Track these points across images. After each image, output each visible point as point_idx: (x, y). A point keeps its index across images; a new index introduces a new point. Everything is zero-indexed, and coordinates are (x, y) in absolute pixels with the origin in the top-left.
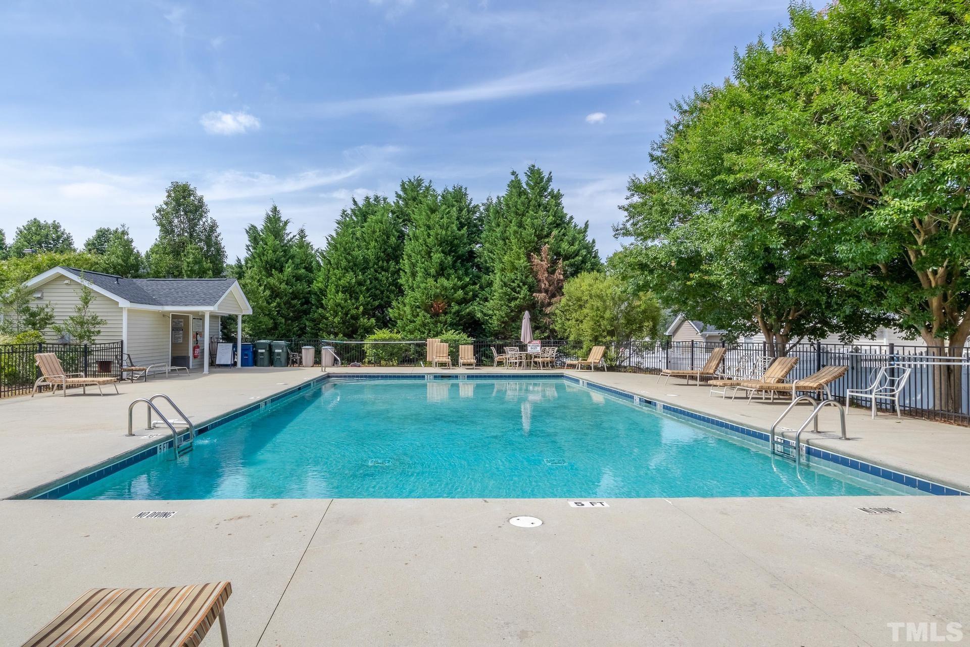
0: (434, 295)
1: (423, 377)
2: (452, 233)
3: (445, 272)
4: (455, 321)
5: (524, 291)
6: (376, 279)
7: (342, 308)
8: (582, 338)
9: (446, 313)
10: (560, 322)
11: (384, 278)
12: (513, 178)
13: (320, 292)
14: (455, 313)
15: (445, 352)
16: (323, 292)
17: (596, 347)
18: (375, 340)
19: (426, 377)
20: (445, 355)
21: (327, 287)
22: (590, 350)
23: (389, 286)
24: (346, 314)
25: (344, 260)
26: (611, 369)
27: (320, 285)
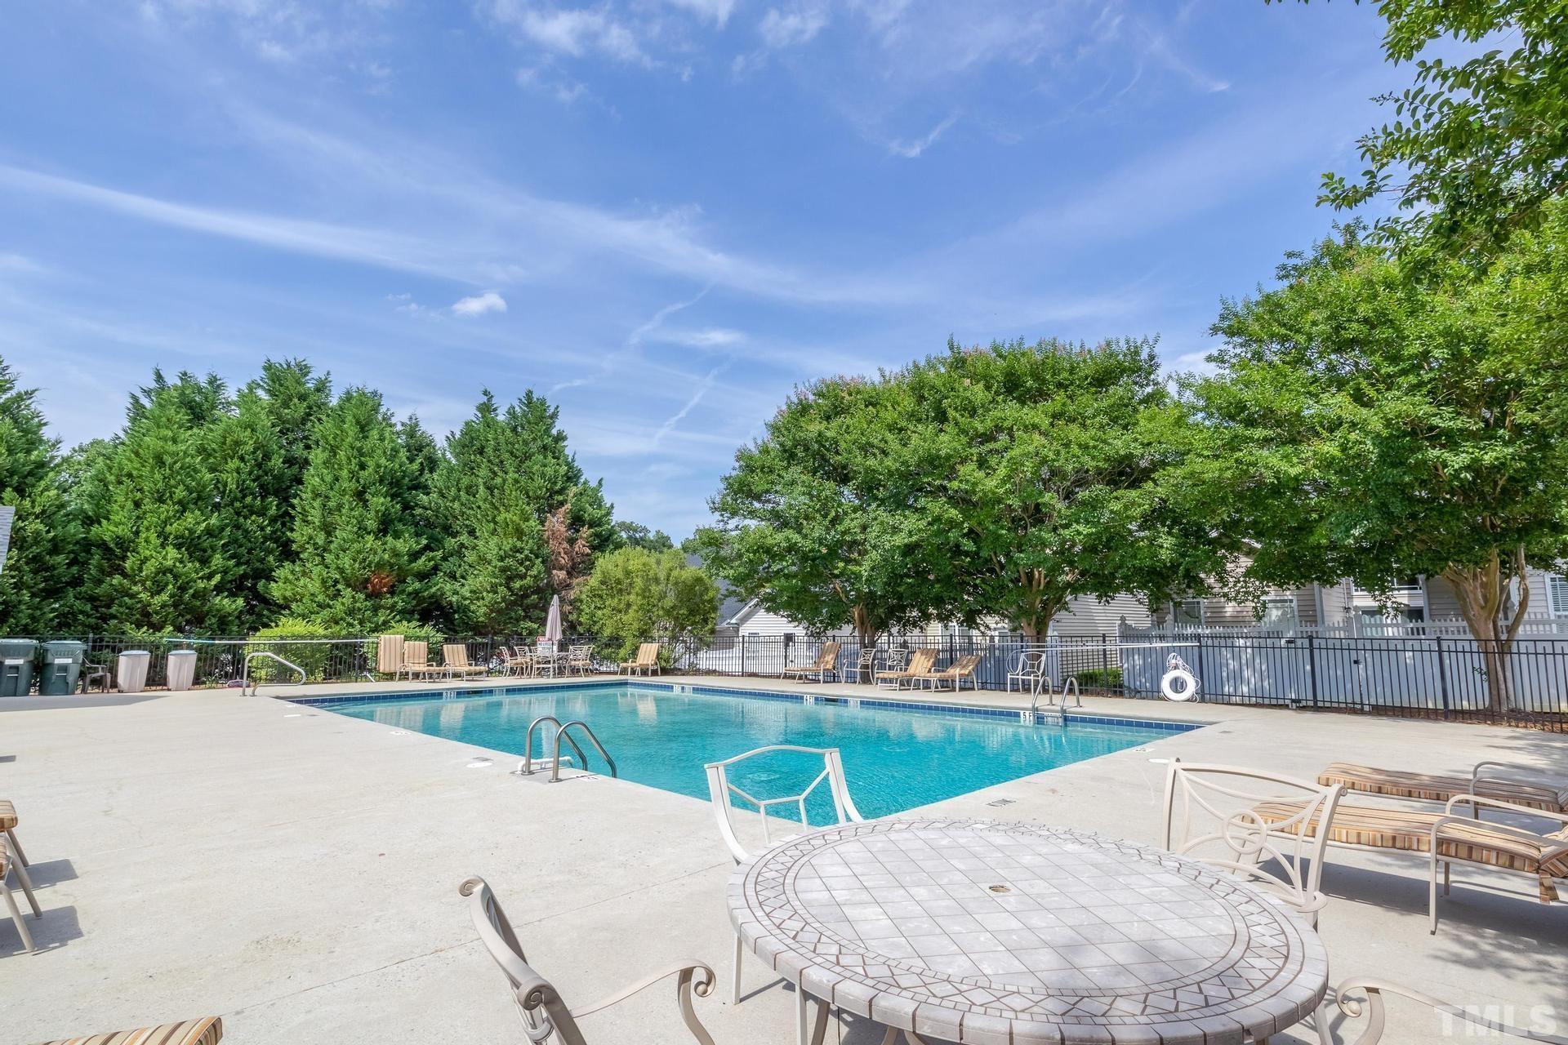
0: (378, 563)
1: (440, 695)
2: (401, 467)
3: (391, 527)
4: (409, 607)
5: (538, 567)
6: (238, 527)
7: (176, 577)
8: (621, 633)
9: (392, 593)
10: (587, 611)
11: (254, 527)
12: (485, 399)
13: (117, 544)
14: (410, 594)
15: (422, 655)
16: (125, 546)
17: (645, 645)
18: (282, 638)
19: (444, 694)
20: (422, 661)
21: (137, 533)
22: (637, 648)
23: (263, 543)
24: (183, 589)
25: (181, 487)
26: (665, 672)
27: (120, 531)
